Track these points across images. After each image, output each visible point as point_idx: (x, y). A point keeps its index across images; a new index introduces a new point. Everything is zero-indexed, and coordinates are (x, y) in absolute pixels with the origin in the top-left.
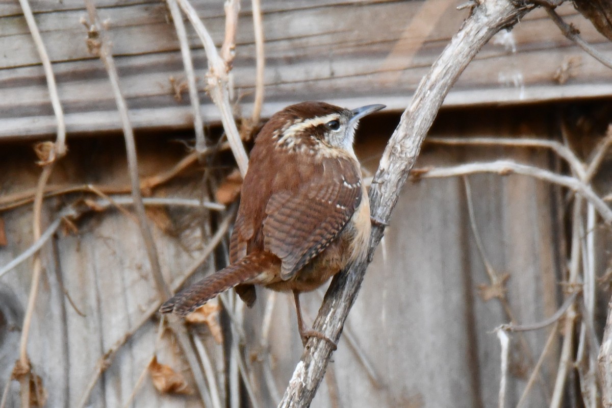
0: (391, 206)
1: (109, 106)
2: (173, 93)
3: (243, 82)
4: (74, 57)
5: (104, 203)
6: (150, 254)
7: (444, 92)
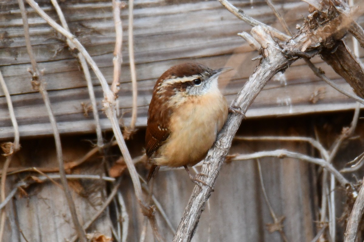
0: (215, 177)
1: (45, 120)
2: (83, 112)
3: (125, 105)
4: (24, 92)
5: (43, 178)
6: (71, 208)
7: (245, 109)
